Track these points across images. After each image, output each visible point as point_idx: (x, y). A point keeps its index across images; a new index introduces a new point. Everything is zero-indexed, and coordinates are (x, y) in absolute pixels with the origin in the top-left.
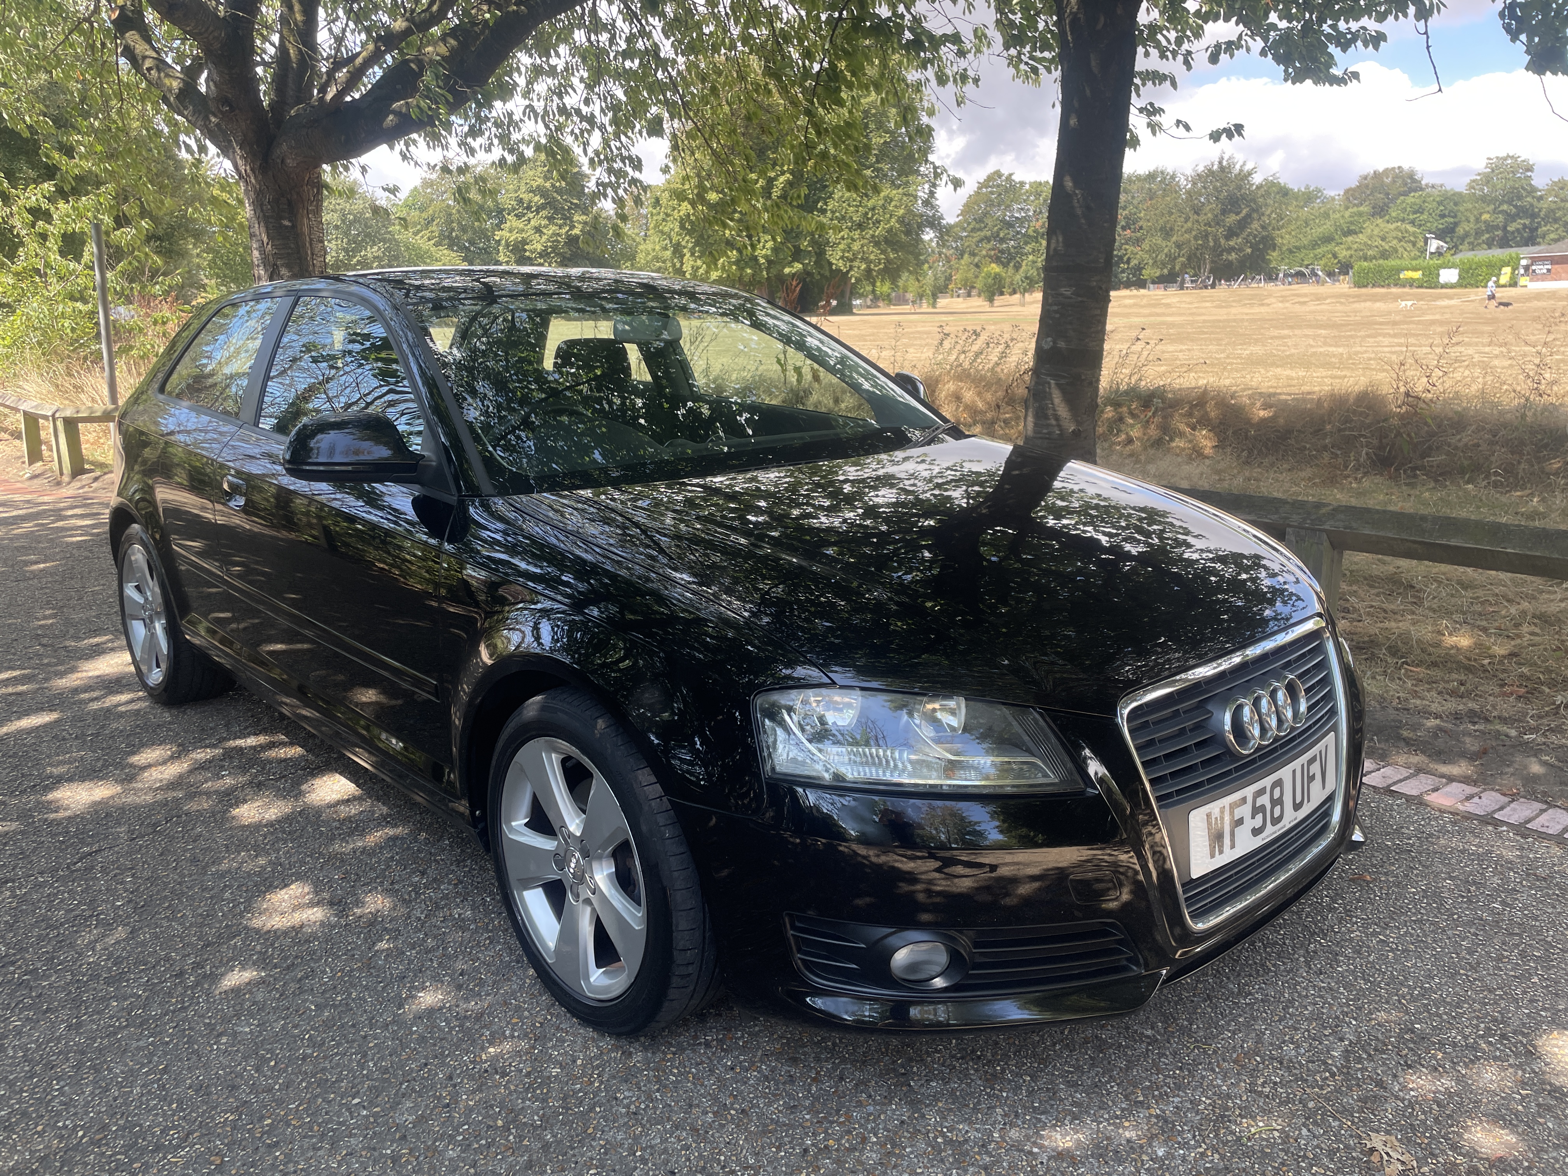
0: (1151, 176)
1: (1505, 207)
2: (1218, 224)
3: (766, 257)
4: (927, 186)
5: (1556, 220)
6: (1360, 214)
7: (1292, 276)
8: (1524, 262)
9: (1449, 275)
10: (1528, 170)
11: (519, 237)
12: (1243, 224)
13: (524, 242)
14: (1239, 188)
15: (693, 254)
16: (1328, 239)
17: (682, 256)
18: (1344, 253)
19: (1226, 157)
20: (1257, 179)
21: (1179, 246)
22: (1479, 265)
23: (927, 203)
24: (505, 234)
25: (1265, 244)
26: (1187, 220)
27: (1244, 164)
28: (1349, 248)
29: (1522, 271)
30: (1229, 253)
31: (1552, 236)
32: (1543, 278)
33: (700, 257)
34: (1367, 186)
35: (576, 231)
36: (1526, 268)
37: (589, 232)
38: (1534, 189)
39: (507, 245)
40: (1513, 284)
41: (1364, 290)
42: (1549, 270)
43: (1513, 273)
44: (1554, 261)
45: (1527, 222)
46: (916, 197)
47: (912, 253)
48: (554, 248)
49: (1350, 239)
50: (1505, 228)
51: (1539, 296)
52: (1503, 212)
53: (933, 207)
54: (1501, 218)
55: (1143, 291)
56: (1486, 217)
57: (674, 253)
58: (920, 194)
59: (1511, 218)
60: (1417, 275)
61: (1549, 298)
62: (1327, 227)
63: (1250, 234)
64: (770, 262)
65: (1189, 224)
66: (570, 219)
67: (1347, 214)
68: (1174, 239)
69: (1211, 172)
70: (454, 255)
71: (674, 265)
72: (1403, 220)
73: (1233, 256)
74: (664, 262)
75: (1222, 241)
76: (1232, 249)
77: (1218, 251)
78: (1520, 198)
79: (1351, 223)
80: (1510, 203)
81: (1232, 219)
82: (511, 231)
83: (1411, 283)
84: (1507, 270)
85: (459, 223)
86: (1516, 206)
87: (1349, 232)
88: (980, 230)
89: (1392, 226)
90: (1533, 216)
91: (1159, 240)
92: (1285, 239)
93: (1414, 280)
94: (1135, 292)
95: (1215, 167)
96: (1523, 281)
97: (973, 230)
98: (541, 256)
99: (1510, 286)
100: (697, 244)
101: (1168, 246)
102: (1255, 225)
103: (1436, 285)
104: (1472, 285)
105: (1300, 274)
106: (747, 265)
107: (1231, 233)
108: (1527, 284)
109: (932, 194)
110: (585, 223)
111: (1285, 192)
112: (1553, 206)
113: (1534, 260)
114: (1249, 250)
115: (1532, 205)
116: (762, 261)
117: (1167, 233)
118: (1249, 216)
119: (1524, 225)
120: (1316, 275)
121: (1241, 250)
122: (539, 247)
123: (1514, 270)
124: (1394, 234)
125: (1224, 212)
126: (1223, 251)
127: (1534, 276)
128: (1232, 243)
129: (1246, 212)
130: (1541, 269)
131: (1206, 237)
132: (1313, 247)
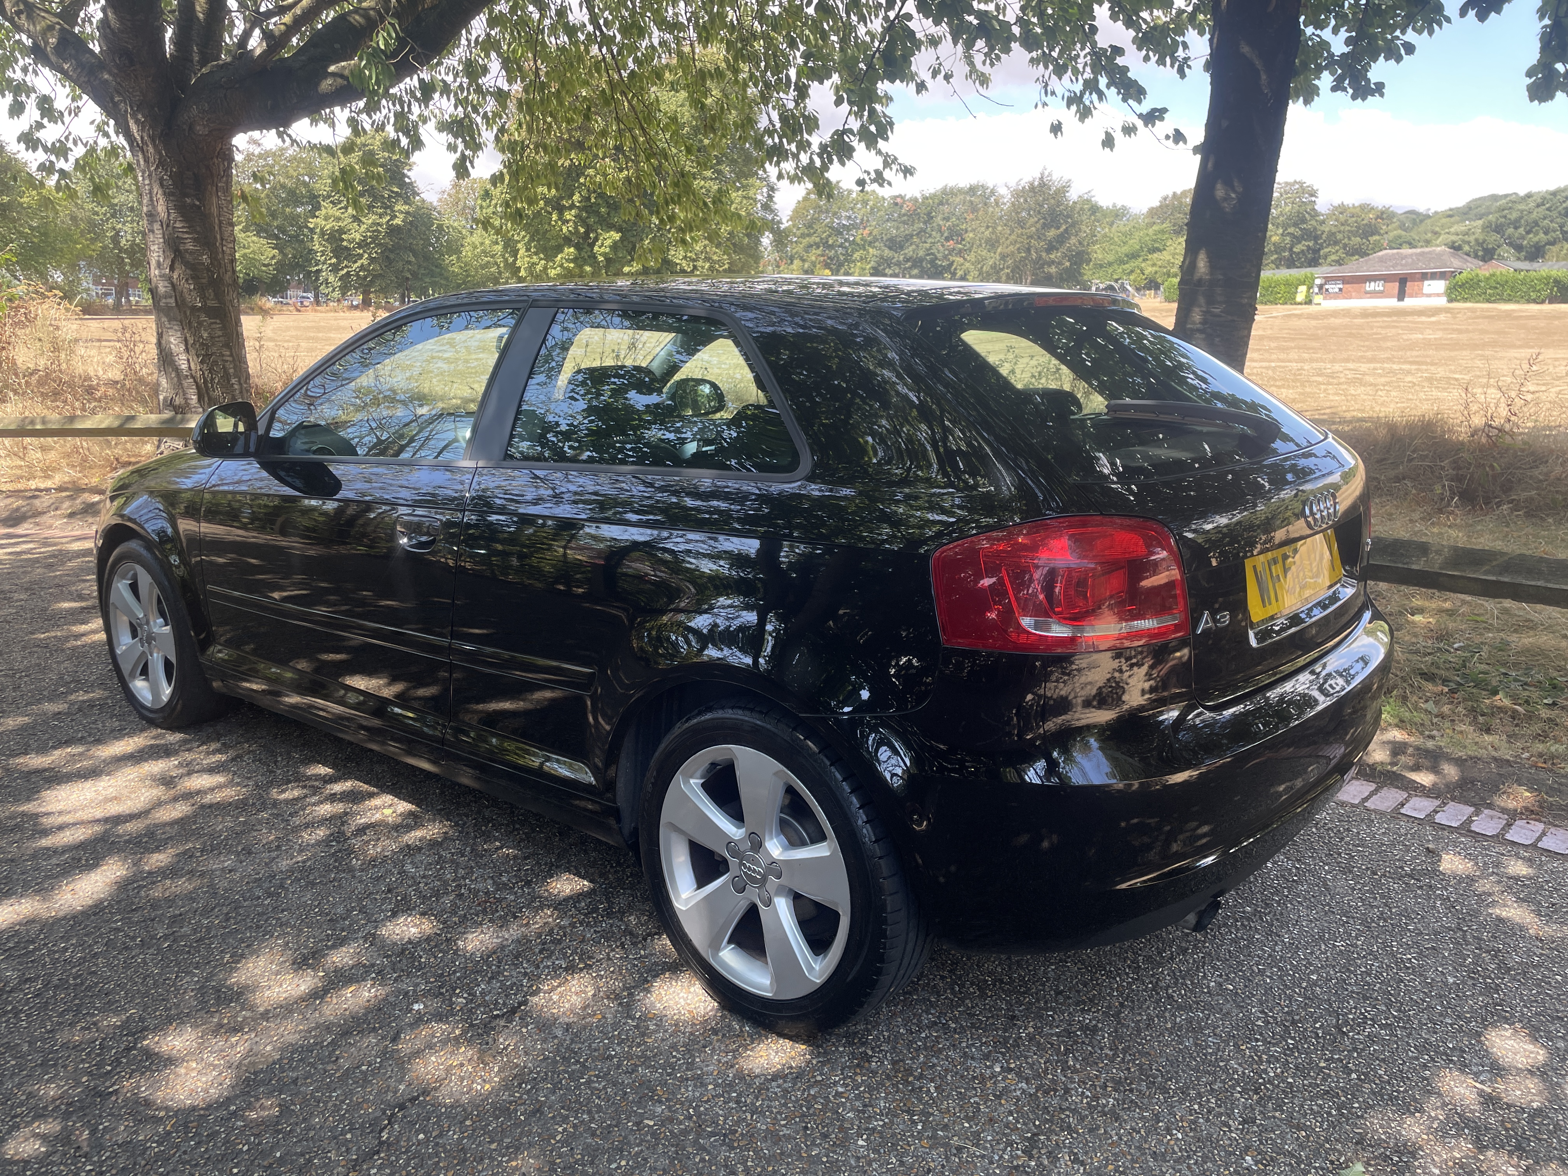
0: (972, 190)
1: (1291, 230)
2: (1039, 238)
3: (604, 254)
4: (765, 190)
5: (1336, 243)
6: (1162, 232)
7: (1103, 289)
8: (1318, 282)
10: (1312, 195)
11: (336, 225)
12: (1061, 239)
13: (341, 231)
14: (1059, 204)
15: (528, 250)
16: (1134, 256)
17: (515, 253)
18: (1150, 269)
19: (1046, 173)
20: (1073, 195)
21: (1003, 257)
22: (1278, 284)
23: (766, 207)
24: (320, 221)
25: (1081, 258)
26: (1011, 233)
28: (1154, 265)
29: (1316, 290)
30: (1049, 266)
31: (1334, 257)
32: (1335, 296)
33: (536, 254)
34: (1167, 206)
35: (398, 221)
36: (1321, 287)
37: (411, 222)
38: (1315, 214)
39: (323, 233)
40: (1309, 302)
42: (1340, 290)
43: (1308, 291)
44: (1345, 280)
45: (1311, 244)
46: (755, 200)
47: (751, 256)
48: (374, 238)
49: (1155, 256)
50: (1291, 249)
51: (1335, 314)
52: (1289, 234)
53: (772, 211)
54: (1288, 239)
56: (1275, 239)
57: (505, 247)
58: (759, 197)
59: (1297, 240)
61: (1344, 316)
62: (1134, 244)
63: (1068, 248)
64: (608, 260)
65: (1013, 237)
66: (391, 207)
67: (1151, 231)
68: (999, 250)
69: (1032, 188)
70: (264, 241)
71: (506, 260)
73: (1053, 270)
74: (493, 256)
75: (1044, 254)
76: (1052, 263)
77: (1038, 265)
78: (1304, 221)
79: (1155, 241)
80: (1295, 225)
81: (1052, 233)
82: (326, 218)
84: (1303, 288)
85: (268, 209)
86: (1300, 229)
87: (1154, 250)
88: (809, 235)
90: (1316, 238)
91: (984, 251)
92: (1098, 253)
95: (1036, 183)
96: (1318, 299)
97: (803, 236)
98: (360, 246)
99: (1306, 303)
100: (532, 239)
101: (993, 257)
102: (1073, 240)
104: (1271, 302)
105: (1109, 287)
106: (585, 262)
107: (1050, 249)
108: (1322, 304)
109: (770, 197)
110: (407, 213)
111: (1095, 209)
112: (1334, 230)
113: (1328, 280)
114: (1068, 264)
115: (1315, 229)
116: (601, 258)
117: (992, 244)
118: (1066, 230)
119: (1308, 246)
121: (1060, 263)
122: (358, 237)
123: (1309, 288)
125: (1044, 226)
126: (1043, 265)
127: (1327, 294)
128: (1052, 256)
129: (1064, 227)
130: (1333, 288)
131: (1028, 250)
132: (1122, 262)
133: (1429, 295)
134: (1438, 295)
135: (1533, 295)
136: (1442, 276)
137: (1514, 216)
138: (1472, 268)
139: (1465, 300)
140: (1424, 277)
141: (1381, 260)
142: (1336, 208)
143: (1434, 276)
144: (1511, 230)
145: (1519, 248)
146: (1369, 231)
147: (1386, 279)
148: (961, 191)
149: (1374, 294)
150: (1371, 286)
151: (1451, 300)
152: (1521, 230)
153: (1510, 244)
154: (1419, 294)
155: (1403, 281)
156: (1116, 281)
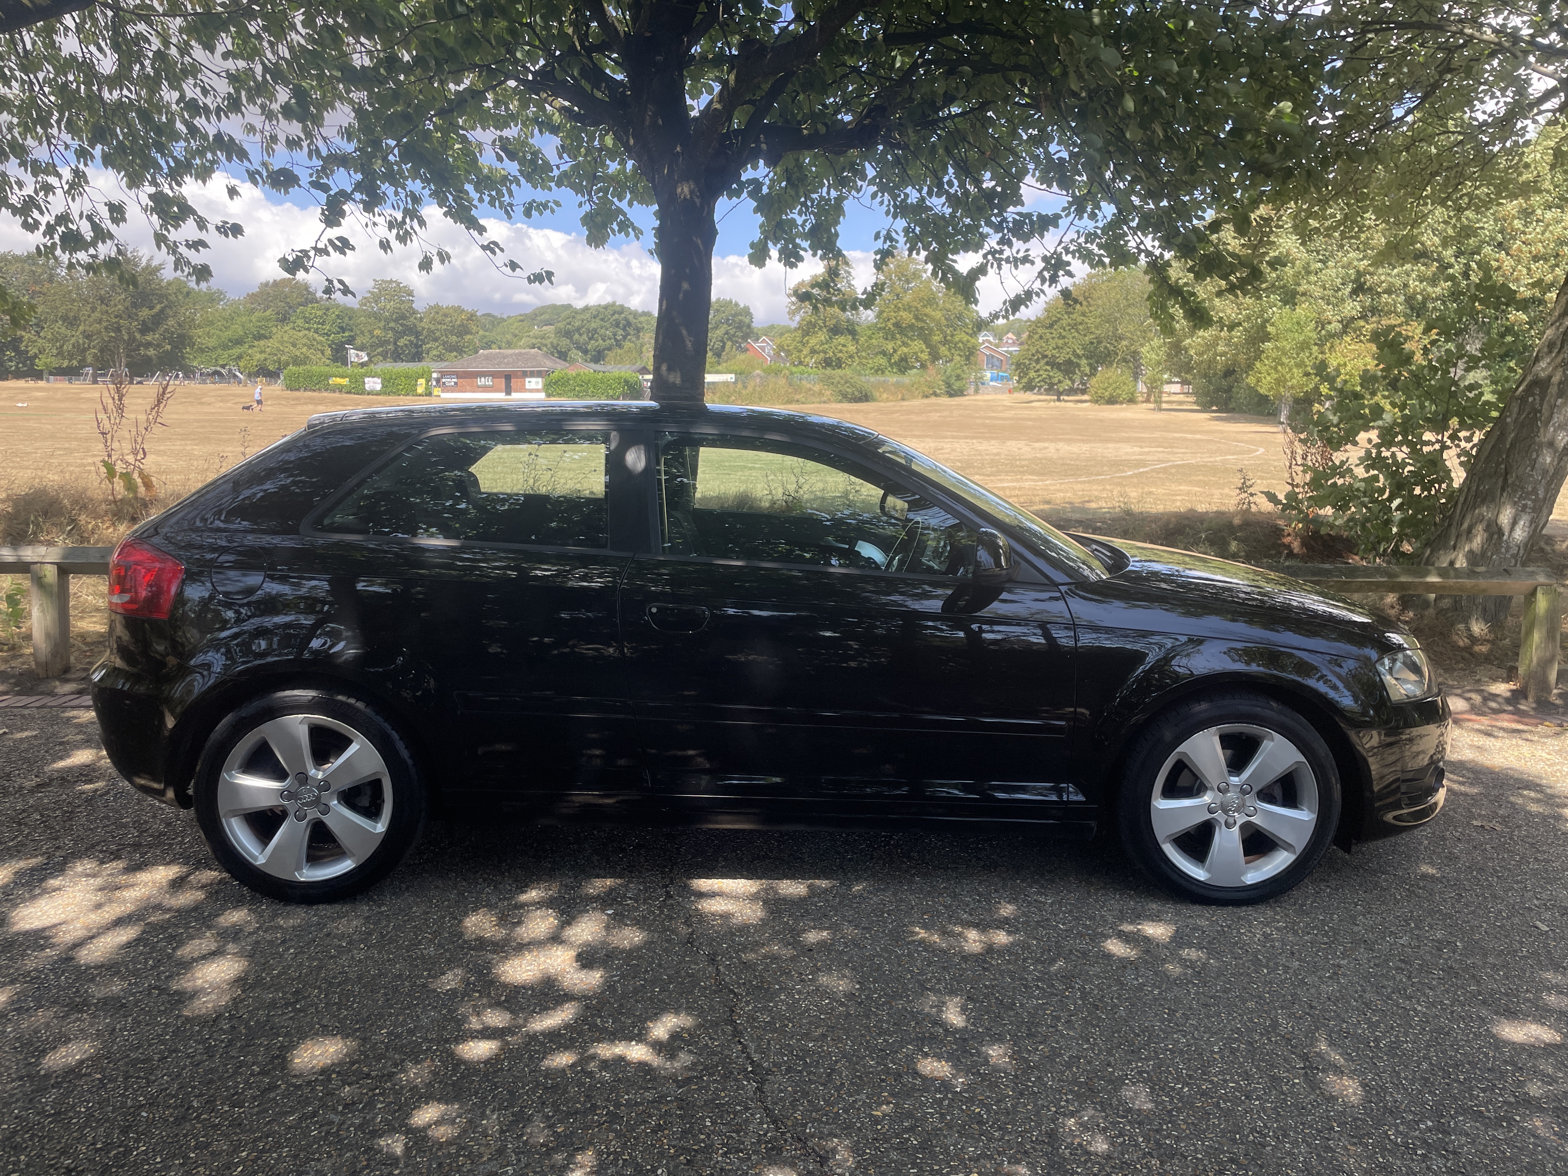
1: (392, 325)
2: (130, 317)
5: (436, 340)
6: (267, 320)
7: (208, 375)
8: (435, 375)
9: (373, 384)
10: (409, 295)
12: (158, 320)
14: (149, 282)
16: (239, 342)
18: (258, 356)
21: (88, 336)
22: (398, 376)
25: (181, 341)
26: (93, 309)
27: (151, 258)
28: (261, 352)
29: (434, 383)
30: (146, 348)
31: (435, 352)
32: (452, 389)
34: (267, 293)
36: (438, 381)
38: (415, 312)
40: (429, 394)
41: (297, 394)
42: (457, 384)
43: (427, 384)
44: (459, 375)
45: (413, 339)
49: (262, 343)
50: (395, 343)
52: (392, 329)
54: (391, 334)
55: (41, 384)
56: (377, 332)
59: (399, 335)
60: (345, 381)
62: (237, 330)
63: (166, 330)
65: (97, 315)
67: (253, 318)
68: (81, 328)
72: (309, 329)
73: (151, 352)
75: (138, 336)
76: (148, 345)
77: (132, 346)
78: (405, 318)
79: (260, 327)
80: (396, 321)
81: (144, 313)
83: (340, 389)
84: (422, 381)
86: (402, 325)
87: (260, 337)
89: (301, 334)
90: (417, 334)
91: (60, 328)
92: (201, 337)
93: (343, 386)
94: (31, 384)
96: (436, 391)
99: (427, 395)
101: (76, 336)
102: (171, 322)
103: (363, 392)
104: (395, 393)
105: (216, 373)
107: (145, 329)
108: (440, 394)
112: (432, 327)
113: (443, 374)
114: (169, 347)
115: (415, 325)
117: (71, 322)
118: (162, 311)
119: (411, 341)
120: (235, 376)
121: (158, 346)
123: (428, 381)
124: (305, 341)
125: (134, 305)
126: (139, 346)
127: (446, 389)
128: (149, 338)
129: (158, 307)
130: (450, 381)
131: (118, 329)
132: (225, 347)
133: (531, 391)
134: (537, 391)
135: (611, 392)
136: (539, 374)
137: (577, 324)
138: (560, 368)
139: (559, 395)
140: (525, 374)
141: (487, 358)
142: (431, 308)
143: (532, 374)
144: (577, 336)
145: (585, 352)
146: (463, 331)
147: (494, 375)
148: (17, 259)
149: (485, 389)
150: (482, 381)
151: (548, 395)
152: (585, 337)
153: (578, 348)
154: (523, 389)
155: (508, 377)
156: (223, 366)
